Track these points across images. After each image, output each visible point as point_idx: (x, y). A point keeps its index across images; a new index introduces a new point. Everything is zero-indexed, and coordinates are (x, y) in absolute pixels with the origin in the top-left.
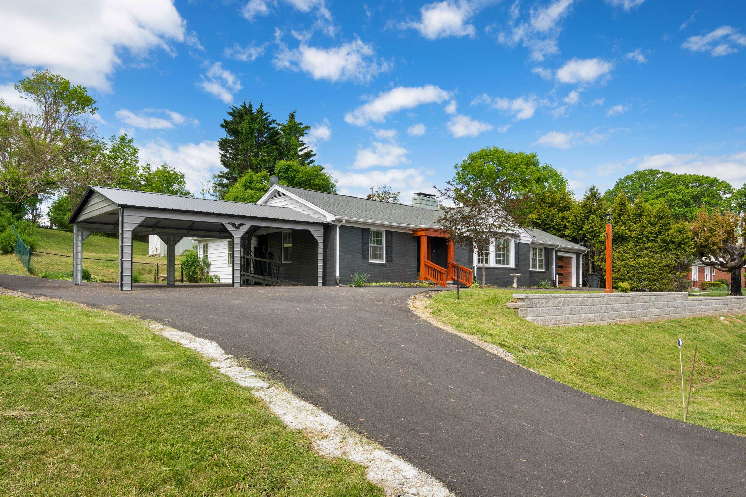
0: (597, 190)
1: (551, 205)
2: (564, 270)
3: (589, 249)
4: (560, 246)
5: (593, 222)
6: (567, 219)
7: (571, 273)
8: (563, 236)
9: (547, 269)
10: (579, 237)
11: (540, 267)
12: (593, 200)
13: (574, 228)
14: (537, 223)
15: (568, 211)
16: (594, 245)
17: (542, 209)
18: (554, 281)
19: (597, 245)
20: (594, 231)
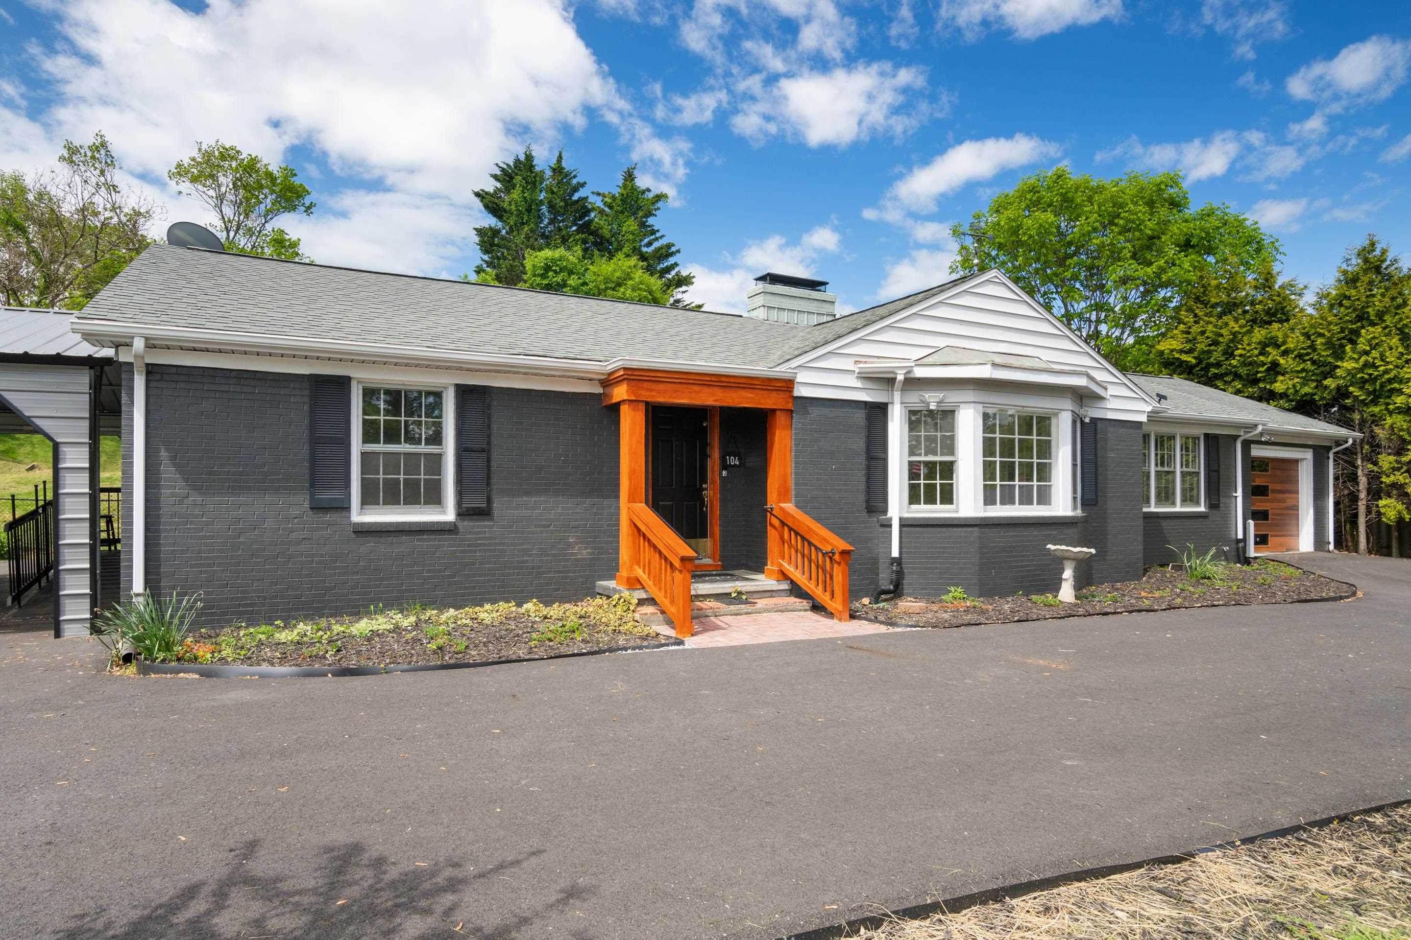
0: (1384, 252)
1: (1229, 308)
2: (1273, 501)
3: (1358, 435)
4: (1260, 428)
5: (1373, 348)
6: (1278, 346)
7: (1296, 508)
8: (1267, 397)
9: (1213, 505)
10: (1323, 398)
11: (1189, 497)
12: (1371, 283)
13: (1303, 370)
14: (1182, 363)
15: (1281, 321)
16: (1377, 420)
17: (1196, 322)
18: (1238, 541)
19: (1389, 421)
20: (1376, 378)
